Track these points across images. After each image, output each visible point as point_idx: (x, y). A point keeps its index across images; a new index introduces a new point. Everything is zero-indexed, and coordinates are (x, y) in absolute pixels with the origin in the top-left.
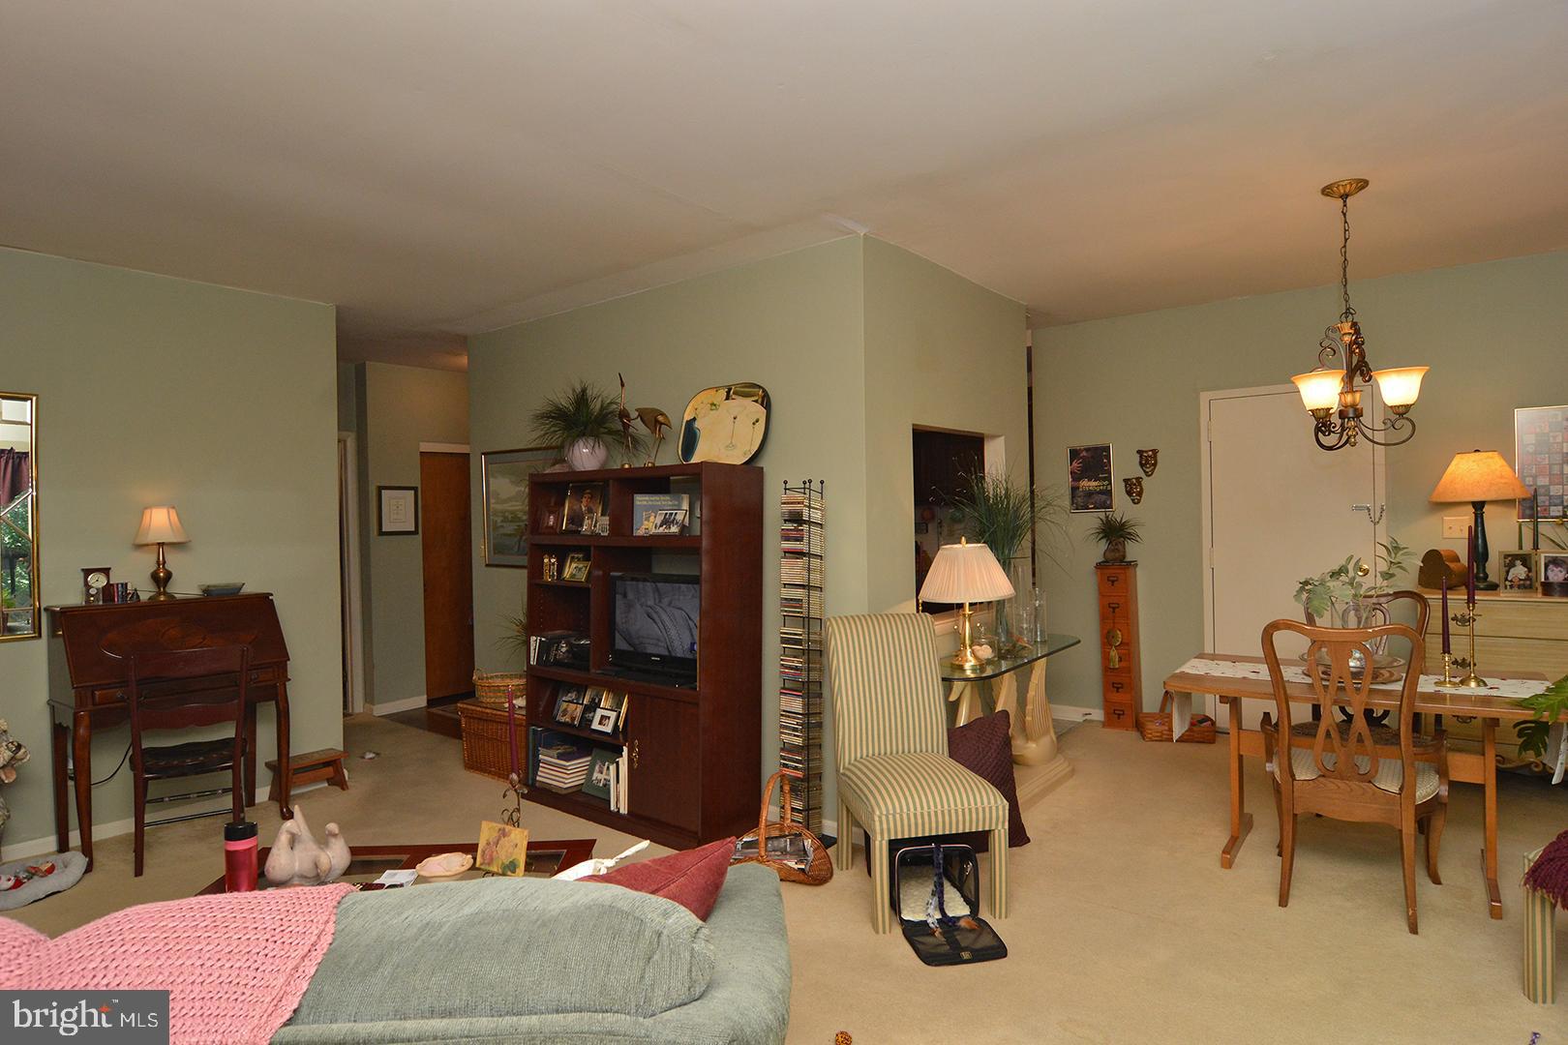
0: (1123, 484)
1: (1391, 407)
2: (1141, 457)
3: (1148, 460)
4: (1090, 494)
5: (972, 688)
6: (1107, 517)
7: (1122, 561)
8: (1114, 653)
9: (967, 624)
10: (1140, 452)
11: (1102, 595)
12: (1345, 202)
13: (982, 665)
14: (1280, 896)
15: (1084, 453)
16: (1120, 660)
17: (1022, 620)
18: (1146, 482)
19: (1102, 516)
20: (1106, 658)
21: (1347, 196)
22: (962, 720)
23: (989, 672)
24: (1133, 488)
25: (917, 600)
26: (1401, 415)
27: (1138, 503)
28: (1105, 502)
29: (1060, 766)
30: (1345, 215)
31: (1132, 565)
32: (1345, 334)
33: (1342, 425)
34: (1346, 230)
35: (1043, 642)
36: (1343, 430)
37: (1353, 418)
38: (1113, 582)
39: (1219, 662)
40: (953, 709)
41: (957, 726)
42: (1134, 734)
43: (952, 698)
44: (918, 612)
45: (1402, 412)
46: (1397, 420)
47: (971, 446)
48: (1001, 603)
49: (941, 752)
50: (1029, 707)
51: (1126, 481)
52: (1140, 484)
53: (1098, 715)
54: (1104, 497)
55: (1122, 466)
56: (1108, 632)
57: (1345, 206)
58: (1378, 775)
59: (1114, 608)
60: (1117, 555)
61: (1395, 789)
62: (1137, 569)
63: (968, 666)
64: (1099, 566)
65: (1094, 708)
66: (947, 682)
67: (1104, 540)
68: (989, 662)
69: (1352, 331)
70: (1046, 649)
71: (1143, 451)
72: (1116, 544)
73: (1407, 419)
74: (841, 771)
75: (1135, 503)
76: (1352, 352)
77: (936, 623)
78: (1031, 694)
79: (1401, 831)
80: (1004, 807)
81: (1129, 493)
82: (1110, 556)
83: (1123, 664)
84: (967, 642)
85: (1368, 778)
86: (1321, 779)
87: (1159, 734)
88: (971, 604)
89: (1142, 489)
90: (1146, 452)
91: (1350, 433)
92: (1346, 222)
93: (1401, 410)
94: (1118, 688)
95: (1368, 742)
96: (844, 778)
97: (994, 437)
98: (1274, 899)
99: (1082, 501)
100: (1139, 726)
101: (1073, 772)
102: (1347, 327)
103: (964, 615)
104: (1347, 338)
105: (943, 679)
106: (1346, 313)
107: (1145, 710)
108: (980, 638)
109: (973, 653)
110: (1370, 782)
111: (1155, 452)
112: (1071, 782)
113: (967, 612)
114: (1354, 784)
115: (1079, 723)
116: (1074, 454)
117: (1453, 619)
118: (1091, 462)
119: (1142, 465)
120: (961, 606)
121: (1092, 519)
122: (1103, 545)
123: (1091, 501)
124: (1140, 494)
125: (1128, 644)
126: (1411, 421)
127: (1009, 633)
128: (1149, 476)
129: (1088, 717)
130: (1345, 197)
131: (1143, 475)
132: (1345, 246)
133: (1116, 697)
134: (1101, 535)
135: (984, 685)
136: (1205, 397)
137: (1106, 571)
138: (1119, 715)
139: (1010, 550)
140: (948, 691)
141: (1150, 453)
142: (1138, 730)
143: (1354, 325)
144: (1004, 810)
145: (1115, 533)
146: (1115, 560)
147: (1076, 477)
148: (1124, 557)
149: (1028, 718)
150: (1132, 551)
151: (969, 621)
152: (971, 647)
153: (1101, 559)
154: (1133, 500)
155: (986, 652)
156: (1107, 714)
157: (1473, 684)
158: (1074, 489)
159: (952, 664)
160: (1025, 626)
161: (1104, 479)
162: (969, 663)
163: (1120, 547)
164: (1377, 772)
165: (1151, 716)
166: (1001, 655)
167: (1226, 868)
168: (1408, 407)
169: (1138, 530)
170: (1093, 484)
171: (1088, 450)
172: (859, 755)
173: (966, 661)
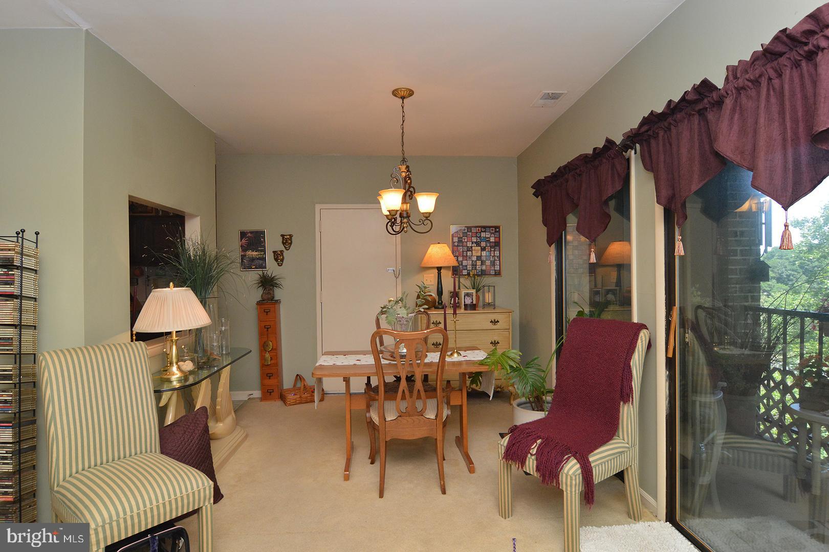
0: (273, 254)
1: (423, 213)
2: (283, 238)
3: (287, 241)
4: (252, 260)
5: (178, 396)
6: (263, 273)
7: (272, 300)
8: (267, 355)
9: (174, 347)
10: (283, 236)
11: (260, 320)
12: (403, 100)
13: (186, 376)
14: (380, 491)
15: (249, 235)
16: (271, 359)
17: (213, 342)
18: (286, 253)
19: (261, 273)
20: (262, 358)
21: (404, 98)
22: (170, 419)
23: (191, 380)
24: (279, 257)
25: (132, 331)
26: (427, 217)
27: (281, 265)
28: (262, 265)
29: (238, 434)
30: (403, 108)
31: (278, 302)
32: (403, 172)
33: (401, 221)
34: (403, 116)
35: (227, 354)
36: (402, 223)
37: (406, 217)
38: (267, 312)
39: (338, 356)
40: (162, 412)
41: (166, 425)
42: (279, 403)
43: (162, 404)
44: (132, 341)
45: (427, 216)
46: (425, 220)
47: (176, 220)
48: (199, 331)
49: (153, 450)
50: (219, 400)
51: (274, 252)
52: (282, 254)
53: (257, 394)
54: (261, 262)
55: (272, 243)
56: (264, 343)
57: (403, 103)
58: (426, 411)
59: (268, 328)
60: (269, 296)
61: (433, 417)
62: (281, 305)
63: (174, 378)
64: (258, 303)
65: (255, 390)
66: (158, 393)
67: (261, 288)
68: (191, 372)
69: (406, 171)
70: (230, 358)
71: (284, 235)
72: (269, 290)
73: (429, 220)
74: (56, 489)
75: (280, 266)
76: (406, 182)
77: (148, 348)
78: (220, 390)
79: (436, 439)
80: (210, 487)
81: (276, 260)
82: (265, 297)
83: (273, 362)
84: (174, 360)
85: (421, 414)
86: (399, 418)
87: (294, 401)
88: (177, 332)
89: (283, 257)
90: (286, 235)
91: (405, 225)
92: (403, 112)
93: (427, 215)
94: (270, 377)
95: (423, 394)
96: (58, 495)
97: (193, 216)
98: (377, 495)
99: (248, 264)
100: (282, 398)
101: (247, 436)
102: (403, 168)
103: (172, 341)
104: (404, 174)
105: (155, 392)
106: (403, 160)
107: (284, 388)
108: (184, 356)
109: (179, 368)
110: (422, 415)
111: (291, 236)
112: (246, 443)
113: (174, 337)
114: (415, 418)
115: (245, 401)
116: (243, 234)
117: (433, 323)
118: (253, 240)
119: (283, 243)
120: (170, 333)
121: (253, 276)
122: (260, 291)
123: (253, 264)
124: (282, 260)
125: (276, 349)
126: (431, 221)
127: (205, 351)
128: (288, 250)
129: (251, 396)
130: (403, 98)
131: (283, 249)
132: (402, 125)
133: (268, 382)
134: (260, 285)
135: (186, 391)
136: (318, 207)
137: (262, 306)
138: (270, 392)
139: (206, 293)
140: (158, 400)
141: (288, 237)
142: (282, 400)
143: (408, 167)
144: (210, 489)
145: (268, 283)
146: (268, 299)
147: (244, 249)
148: (273, 297)
149: (218, 407)
150: (278, 294)
151: (176, 345)
152: (177, 363)
153: (259, 299)
154: (278, 264)
155: (188, 366)
156: (263, 393)
157: (456, 355)
158: (243, 257)
159: (161, 378)
160: (215, 344)
161: (261, 251)
162: (175, 375)
163: (271, 292)
164: (426, 409)
165: (289, 390)
166: (200, 367)
167: (347, 480)
168: (430, 213)
169: (282, 282)
170: (255, 253)
171: (251, 232)
172: (74, 470)
173: (173, 375)
